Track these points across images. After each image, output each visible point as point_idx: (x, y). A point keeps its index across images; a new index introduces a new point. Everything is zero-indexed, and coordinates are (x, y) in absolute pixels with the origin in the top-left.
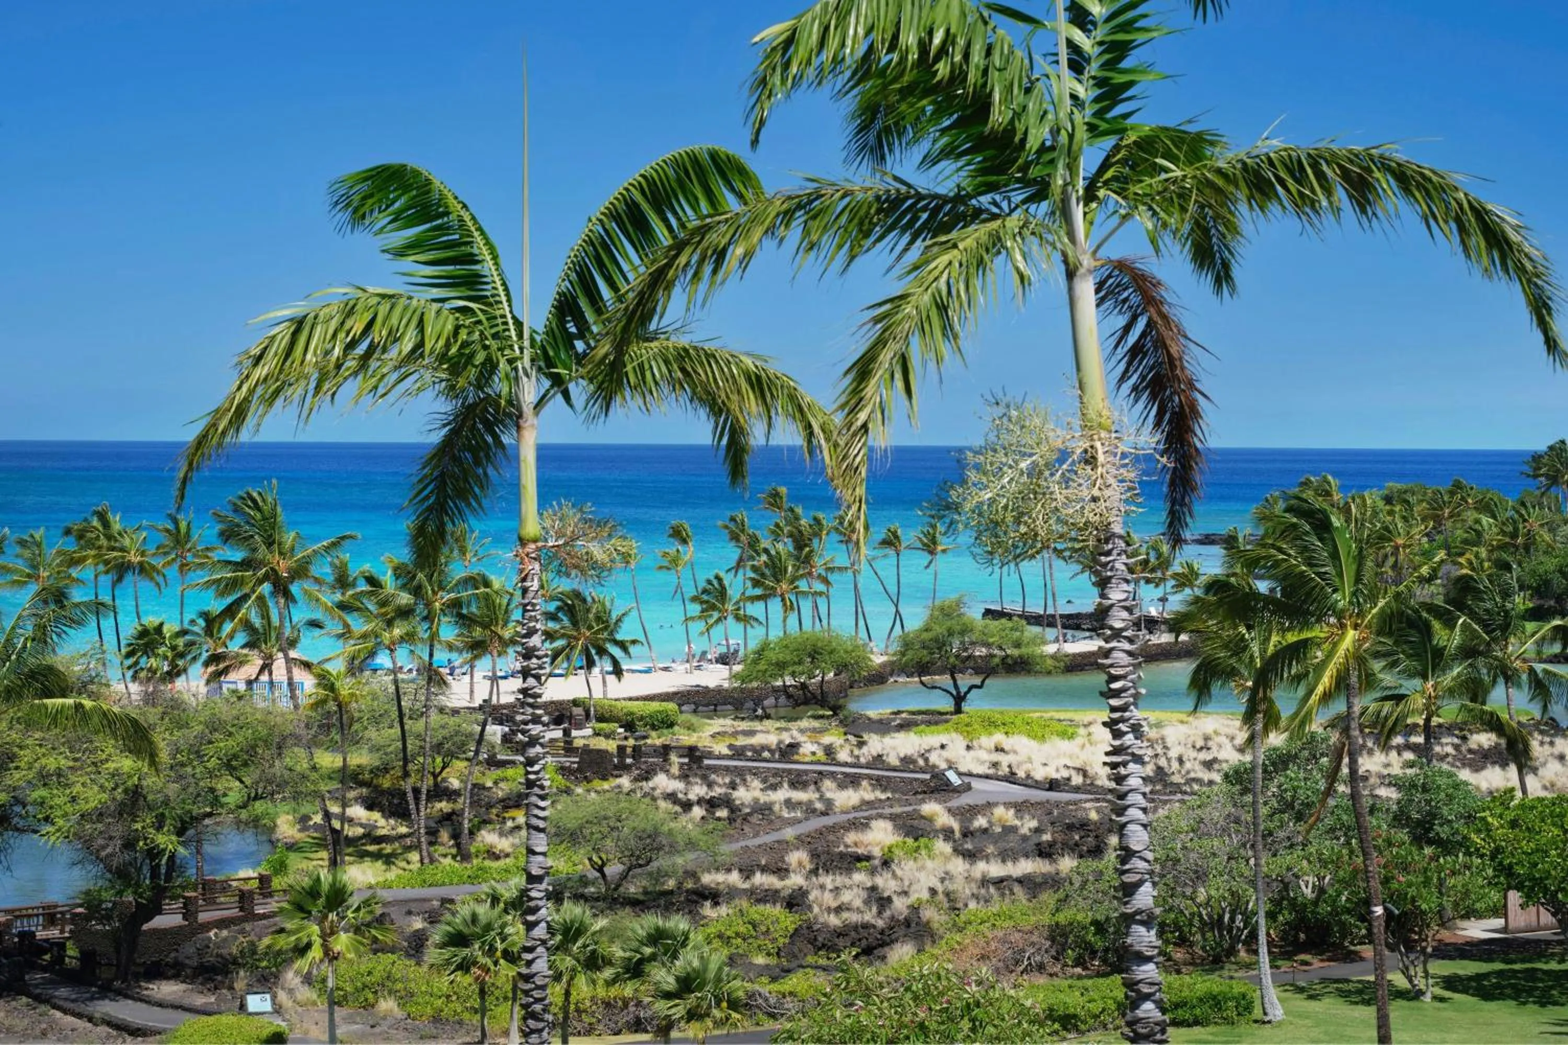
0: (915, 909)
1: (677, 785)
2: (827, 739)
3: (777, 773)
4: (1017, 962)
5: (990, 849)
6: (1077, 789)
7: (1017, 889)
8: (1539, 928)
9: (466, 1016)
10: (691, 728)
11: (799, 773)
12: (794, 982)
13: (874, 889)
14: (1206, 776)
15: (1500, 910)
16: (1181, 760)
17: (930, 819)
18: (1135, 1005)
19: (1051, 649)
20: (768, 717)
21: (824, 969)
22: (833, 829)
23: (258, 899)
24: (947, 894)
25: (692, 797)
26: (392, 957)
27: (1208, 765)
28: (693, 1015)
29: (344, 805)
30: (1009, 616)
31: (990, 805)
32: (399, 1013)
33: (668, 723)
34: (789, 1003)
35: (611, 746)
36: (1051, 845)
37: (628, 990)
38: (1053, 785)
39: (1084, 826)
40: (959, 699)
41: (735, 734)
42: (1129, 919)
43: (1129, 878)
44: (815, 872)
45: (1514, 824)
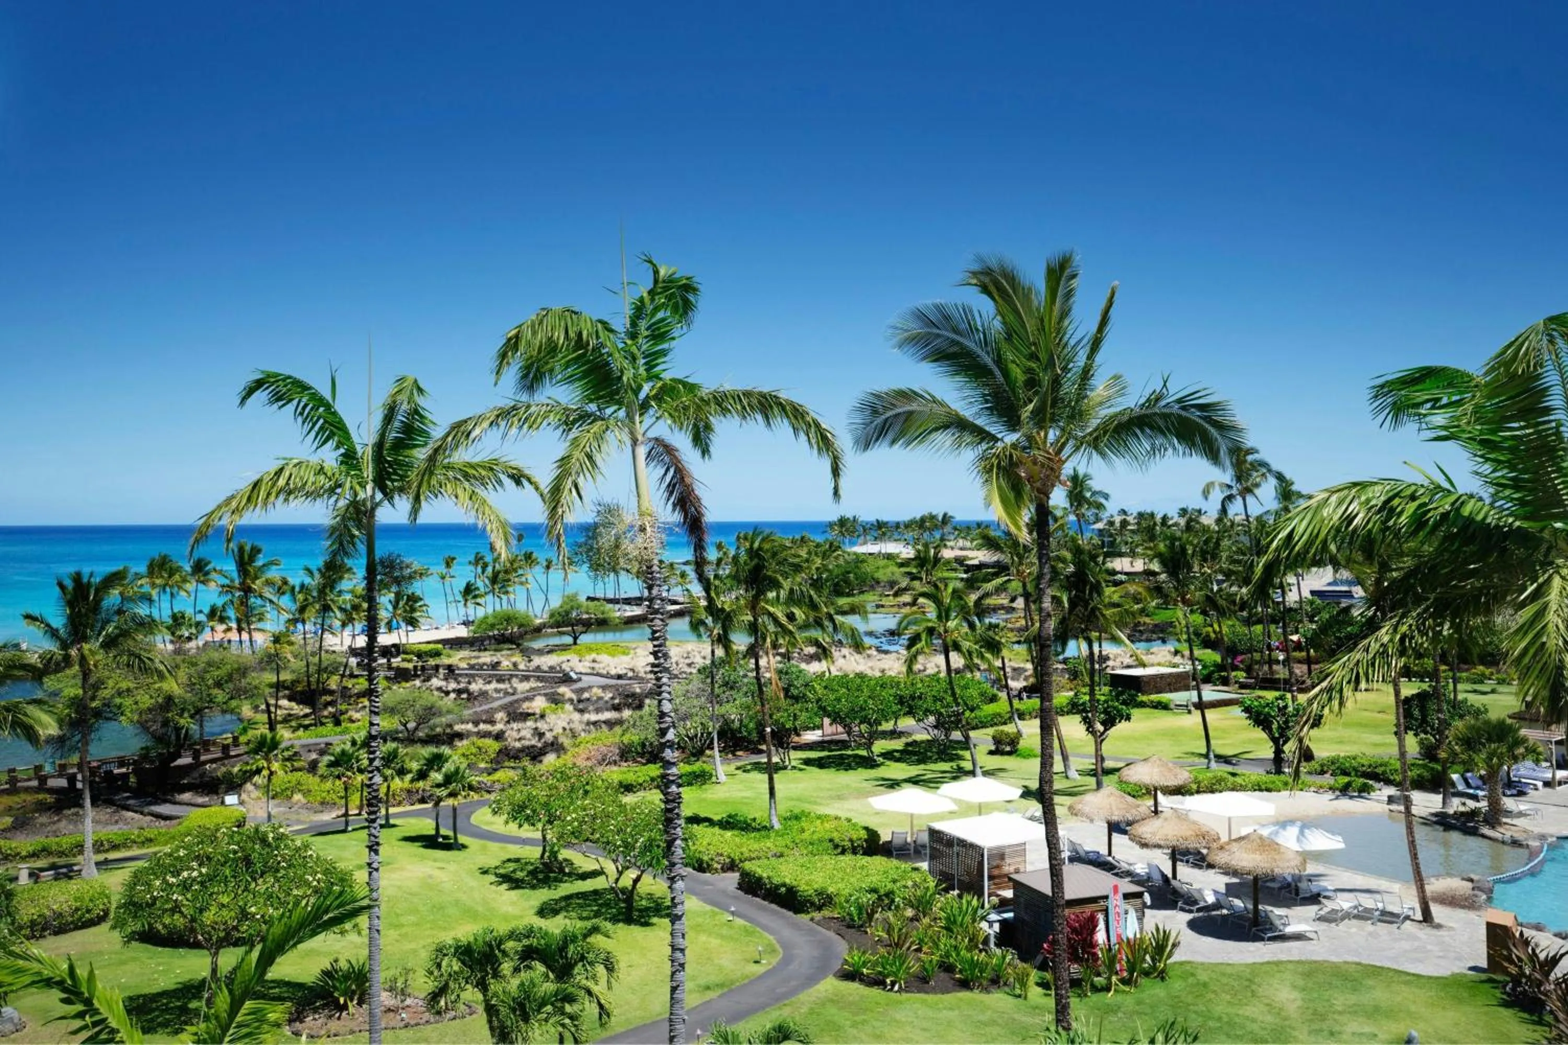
0: (556, 738)
1: (442, 684)
2: (514, 659)
3: (490, 676)
4: (604, 760)
5: (591, 708)
6: (630, 679)
7: (603, 726)
8: (837, 734)
9: (337, 800)
10: (449, 656)
11: (501, 676)
12: (499, 775)
13: (536, 729)
14: (688, 670)
15: (820, 727)
16: (677, 664)
17: (563, 695)
18: (667, 787)
19: (618, 614)
20: (485, 650)
21: (513, 768)
22: (516, 701)
23: (232, 748)
24: (571, 730)
25: (450, 688)
26: (300, 773)
27: (689, 665)
28: (453, 795)
29: (277, 700)
30: (598, 600)
31: (590, 687)
32: (304, 801)
33: (437, 654)
34: (497, 786)
35: (410, 666)
36: (619, 704)
37: (421, 784)
38: (619, 677)
39: (633, 695)
40: (575, 638)
41: (470, 658)
42: (663, 746)
43: (663, 726)
44: (508, 722)
45: (826, 688)
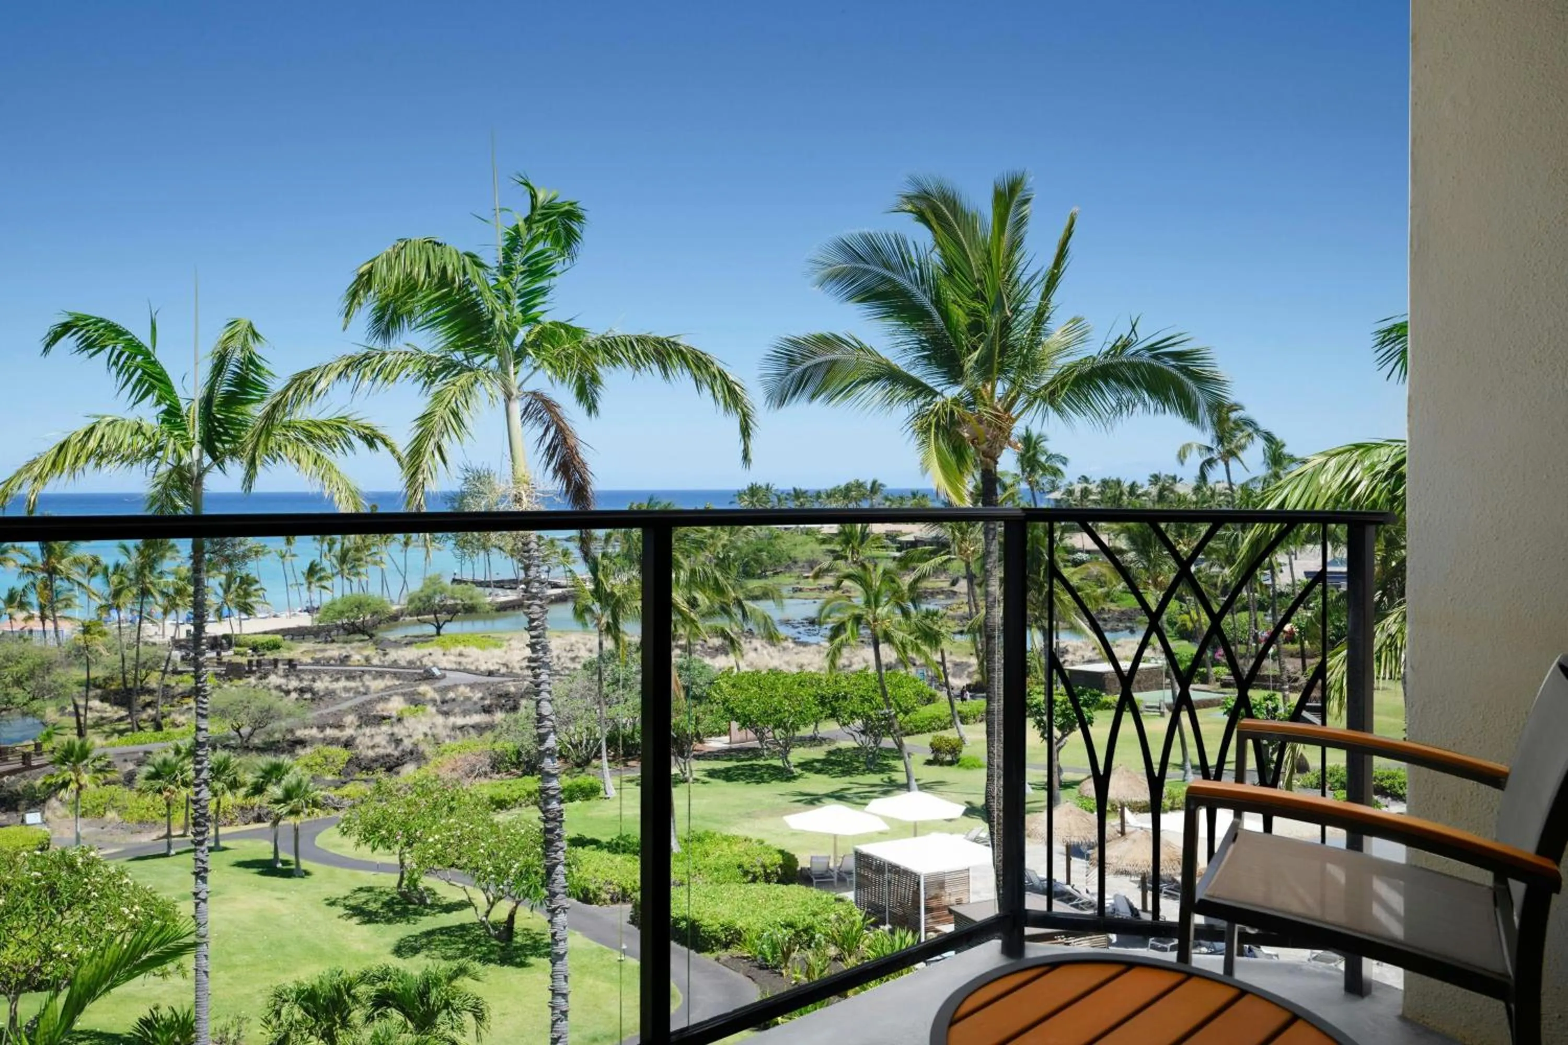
0: (415, 745)
1: (282, 681)
2: (366, 653)
3: (338, 672)
4: (472, 772)
5: (457, 710)
6: (503, 675)
7: (471, 730)
8: (747, 741)
9: (158, 819)
10: (290, 649)
11: (351, 672)
12: (348, 789)
13: (392, 734)
14: (572, 666)
15: (728, 732)
16: (559, 658)
17: (424, 695)
18: (547, 803)
19: (489, 599)
20: (333, 641)
21: (365, 781)
22: (370, 702)
23: (34, 757)
24: (433, 736)
25: (291, 687)
26: (113, 787)
27: (573, 659)
28: (294, 812)
29: (87, 700)
30: (465, 582)
31: (456, 686)
32: (118, 819)
33: (276, 646)
34: (347, 802)
35: (244, 660)
36: (490, 706)
37: (257, 800)
38: (490, 673)
39: (507, 695)
40: (439, 628)
41: (315, 651)
42: (542, 755)
43: (542, 731)
44: (360, 726)
45: (734, 686)
